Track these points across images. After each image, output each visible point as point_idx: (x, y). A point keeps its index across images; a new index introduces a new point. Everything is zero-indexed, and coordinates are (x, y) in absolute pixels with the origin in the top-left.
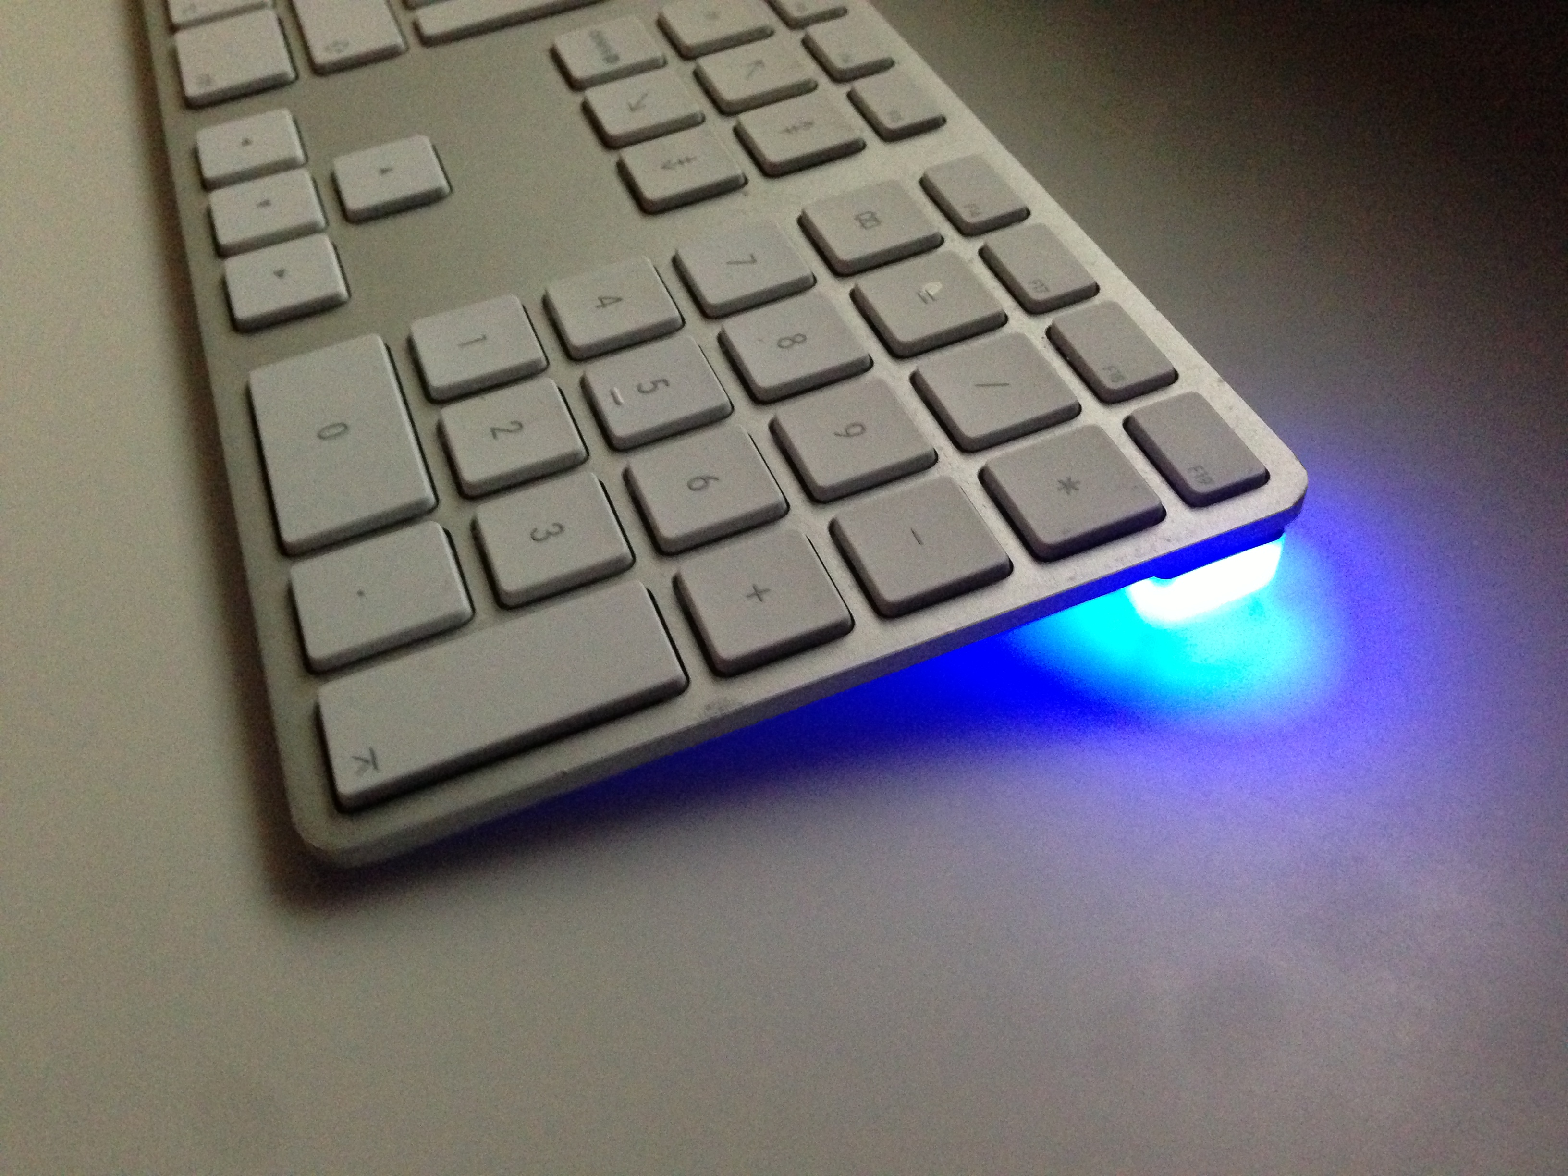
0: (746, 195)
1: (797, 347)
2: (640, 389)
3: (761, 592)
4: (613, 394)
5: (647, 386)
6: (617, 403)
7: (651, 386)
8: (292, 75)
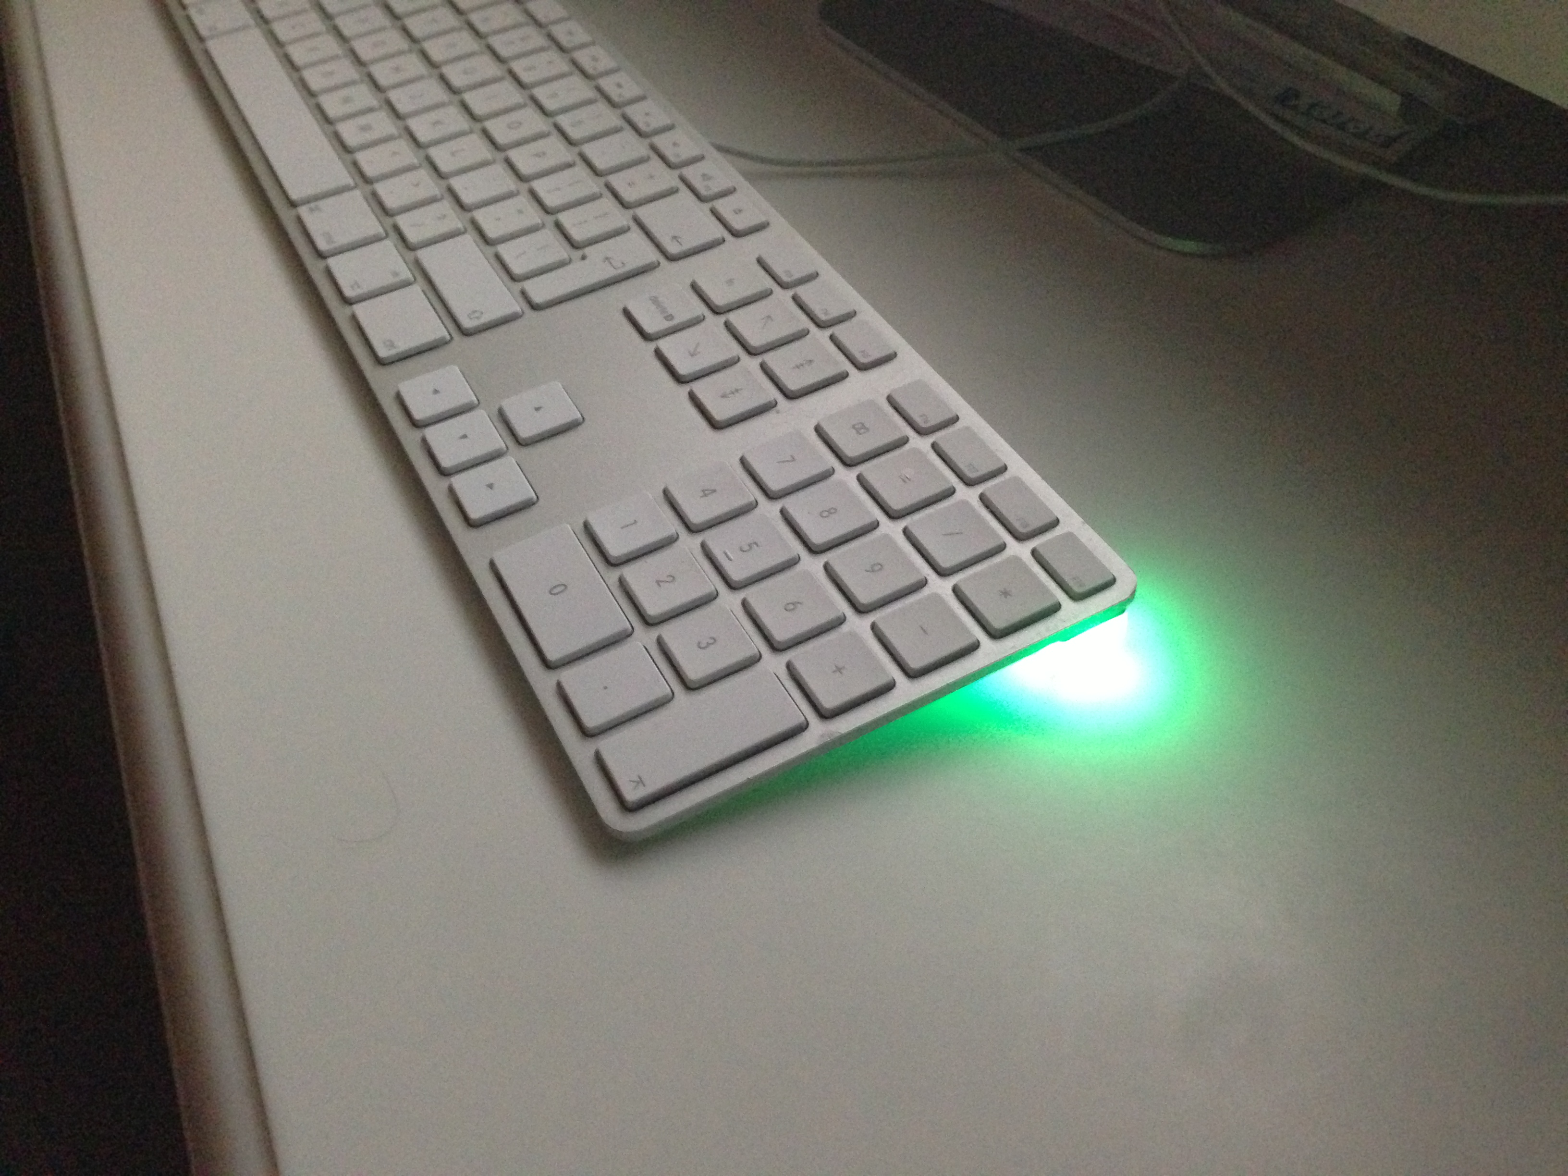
0: (778, 412)
1: (833, 516)
2: (742, 550)
3: (841, 669)
4: (726, 554)
5: (746, 548)
6: (730, 559)
7: (748, 548)
8: (448, 337)
